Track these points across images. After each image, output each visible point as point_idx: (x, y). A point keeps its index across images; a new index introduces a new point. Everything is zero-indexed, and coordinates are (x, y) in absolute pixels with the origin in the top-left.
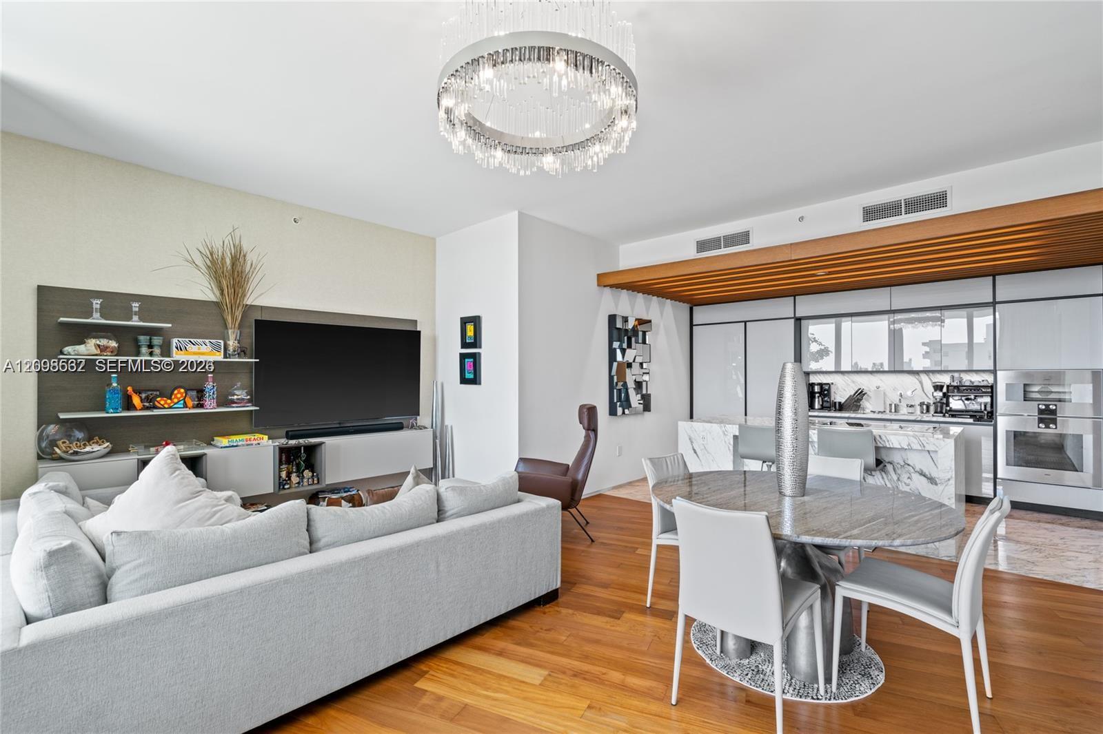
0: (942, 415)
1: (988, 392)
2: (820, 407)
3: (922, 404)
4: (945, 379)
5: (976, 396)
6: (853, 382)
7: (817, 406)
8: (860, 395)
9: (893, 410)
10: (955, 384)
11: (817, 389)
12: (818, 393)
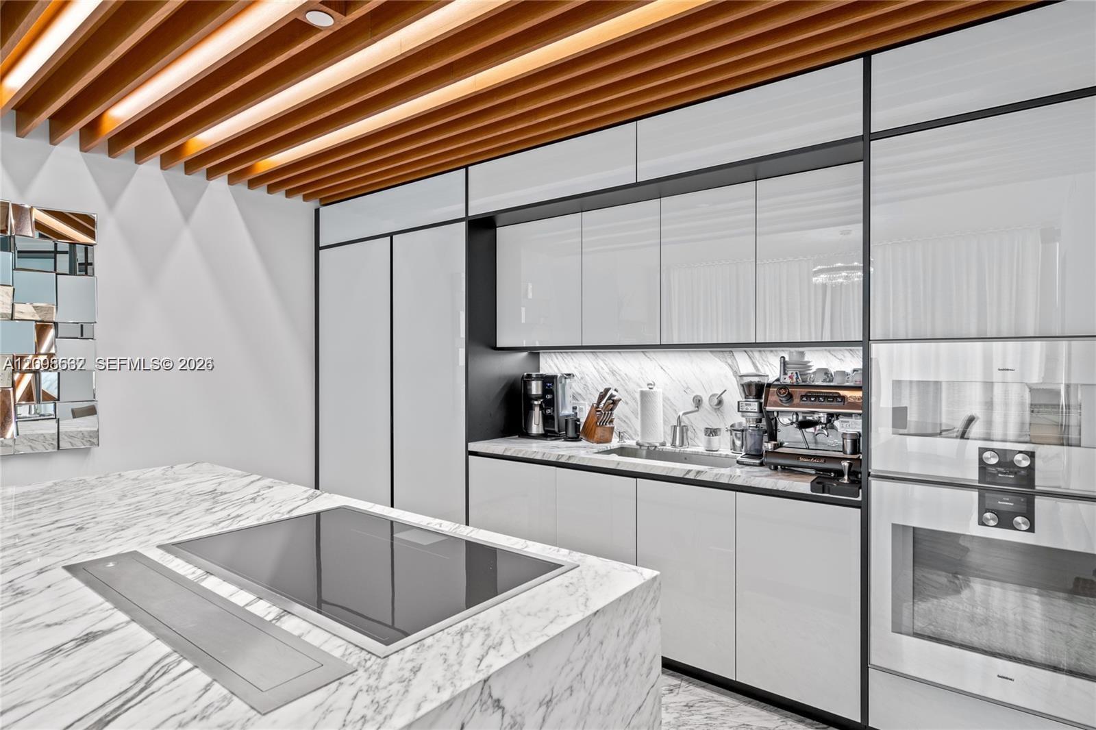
0: (758, 462)
1: (853, 405)
2: (541, 431)
3: (733, 429)
4: (770, 368)
5: (830, 415)
6: (613, 373)
7: (536, 427)
8: (608, 402)
9: (677, 443)
10: (788, 381)
11: (536, 388)
12: (537, 398)
